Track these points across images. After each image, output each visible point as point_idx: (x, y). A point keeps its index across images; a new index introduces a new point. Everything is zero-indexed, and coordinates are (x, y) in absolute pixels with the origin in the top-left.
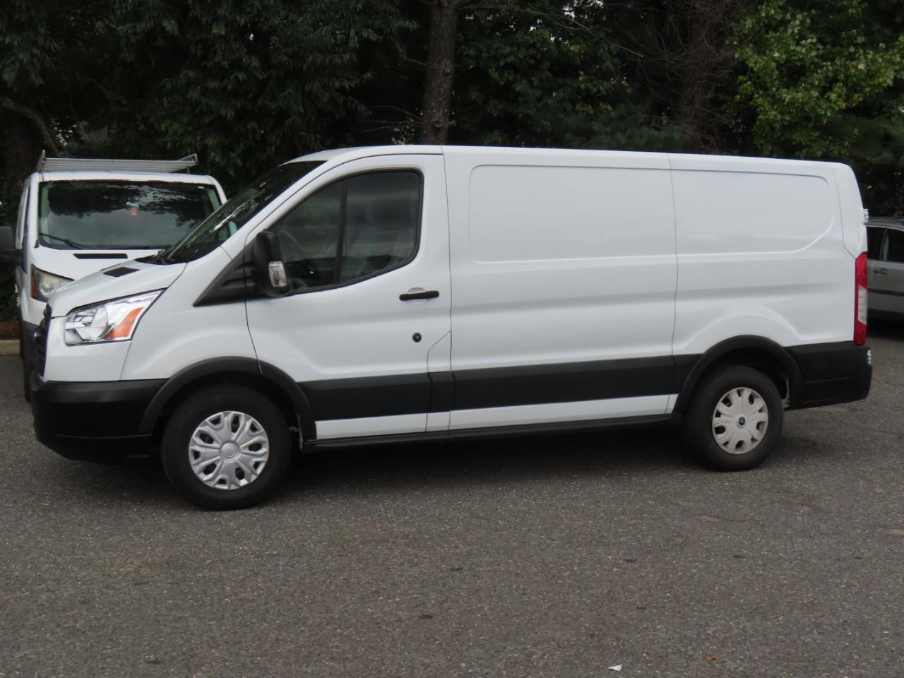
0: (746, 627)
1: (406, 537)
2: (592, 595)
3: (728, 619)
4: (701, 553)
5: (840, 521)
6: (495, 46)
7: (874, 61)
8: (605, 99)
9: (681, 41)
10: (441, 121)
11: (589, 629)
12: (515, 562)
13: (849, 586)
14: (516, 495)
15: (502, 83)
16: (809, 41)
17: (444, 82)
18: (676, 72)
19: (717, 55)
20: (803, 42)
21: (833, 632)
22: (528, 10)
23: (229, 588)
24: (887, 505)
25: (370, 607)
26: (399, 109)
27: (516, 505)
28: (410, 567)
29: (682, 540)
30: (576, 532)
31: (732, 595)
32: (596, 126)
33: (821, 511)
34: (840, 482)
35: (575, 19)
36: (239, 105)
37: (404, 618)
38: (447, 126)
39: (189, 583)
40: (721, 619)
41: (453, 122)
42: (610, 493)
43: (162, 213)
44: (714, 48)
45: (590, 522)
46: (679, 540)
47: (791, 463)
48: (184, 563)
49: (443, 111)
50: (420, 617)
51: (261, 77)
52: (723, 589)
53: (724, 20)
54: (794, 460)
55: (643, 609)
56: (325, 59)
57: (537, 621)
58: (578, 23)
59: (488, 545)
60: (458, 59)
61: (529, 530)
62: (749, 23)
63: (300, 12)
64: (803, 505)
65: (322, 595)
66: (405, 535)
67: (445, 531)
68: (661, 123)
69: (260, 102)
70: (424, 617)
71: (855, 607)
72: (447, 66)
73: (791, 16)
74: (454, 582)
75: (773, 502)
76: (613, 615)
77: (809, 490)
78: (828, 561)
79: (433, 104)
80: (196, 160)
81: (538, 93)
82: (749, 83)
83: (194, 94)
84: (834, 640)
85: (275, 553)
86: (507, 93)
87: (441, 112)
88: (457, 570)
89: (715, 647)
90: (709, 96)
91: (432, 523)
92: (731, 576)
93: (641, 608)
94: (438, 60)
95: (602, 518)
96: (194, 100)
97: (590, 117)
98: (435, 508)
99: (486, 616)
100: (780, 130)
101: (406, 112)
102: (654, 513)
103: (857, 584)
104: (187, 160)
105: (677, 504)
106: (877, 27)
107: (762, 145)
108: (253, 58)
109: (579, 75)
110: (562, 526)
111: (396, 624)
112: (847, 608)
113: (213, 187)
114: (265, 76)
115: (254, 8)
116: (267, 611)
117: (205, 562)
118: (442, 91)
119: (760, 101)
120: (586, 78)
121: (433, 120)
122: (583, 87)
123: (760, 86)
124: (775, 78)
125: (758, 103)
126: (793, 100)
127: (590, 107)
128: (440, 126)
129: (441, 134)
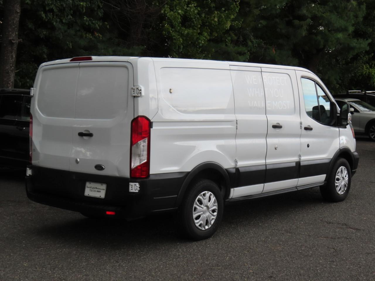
8: (98, 31)
10: (14, 39)
15: (46, 20)
17: (16, 17)
19: (151, 9)
20: (190, 5)
38: (17, 42)
41: (21, 40)
44: (148, 6)
72: (18, 8)
79: (10, 29)
87: (14, 34)
94: (12, 5)
109: (84, 17)
118: (15, 22)
119: (173, 34)
120: (88, 19)
121: (10, 38)
122: (87, 23)
123: (172, 26)
124: (179, 22)
125: (173, 35)
126: (188, 34)
127: (90, 35)
128: (15, 42)
129: (15, 47)
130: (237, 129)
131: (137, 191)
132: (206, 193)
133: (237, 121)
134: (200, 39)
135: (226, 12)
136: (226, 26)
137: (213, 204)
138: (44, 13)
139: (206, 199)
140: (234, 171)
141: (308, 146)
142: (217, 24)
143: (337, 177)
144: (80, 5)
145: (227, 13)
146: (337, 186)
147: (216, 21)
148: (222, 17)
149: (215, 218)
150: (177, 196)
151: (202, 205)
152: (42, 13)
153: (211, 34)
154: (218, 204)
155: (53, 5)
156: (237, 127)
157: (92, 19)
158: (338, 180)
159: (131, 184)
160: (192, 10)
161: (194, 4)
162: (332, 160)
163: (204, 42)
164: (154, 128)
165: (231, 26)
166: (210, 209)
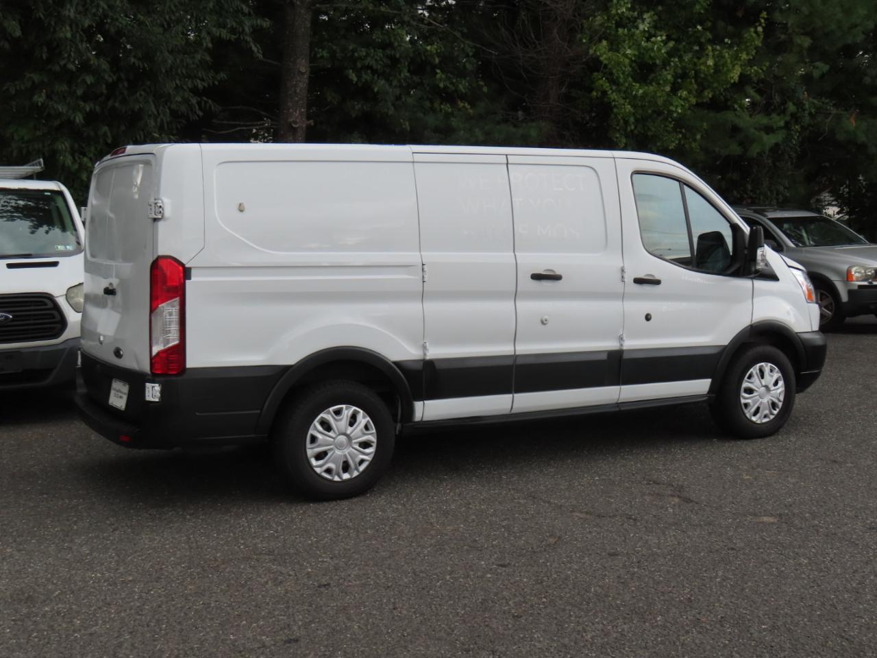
0: (623, 630)
1: (270, 553)
2: (465, 605)
3: (605, 623)
4: (575, 553)
5: (710, 511)
6: (351, 48)
7: (721, 56)
8: (463, 97)
9: (533, 37)
10: (298, 120)
11: (463, 644)
12: (384, 573)
13: (725, 579)
14: (385, 501)
15: (360, 84)
16: (659, 38)
17: (300, 81)
18: (530, 68)
19: (569, 50)
20: (653, 39)
21: (712, 630)
22: (383, 9)
23: (79, 622)
24: (755, 492)
25: (232, 634)
26: (255, 110)
27: (384, 511)
28: (274, 585)
29: (554, 540)
30: (448, 537)
31: (607, 596)
32: (454, 122)
33: (692, 501)
34: (708, 470)
35: (429, 17)
36: (88, 109)
37: (267, 644)
38: (304, 126)
39: (34, 619)
40: (598, 623)
41: (311, 122)
42: (481, 493)
43: (13, 220)
44: (566, 44)
45: (462, 526)
46: (552, 540)
47: (658, 453)
48: (30, 596)
49: (300, 111)
50: (285, 642)
51: (110, 80)
52: (599, 590)
53: (574, 16)
54: (662, 450)
55: (519, 617)
56: (175, 59)
57: (409, 637)
58: (432, 21)
59: (356, 557)
60: (313, 59)
61: (399, 539)
62: (599, 19)
63: (149, 12)
64: (672, 496)
65: (180, 623)
66: (269, 551)
67: (312, 544)
68: (518, 119)
69: (110, 103)
70: (290, 641)
71: (731, 602)
72: (303, 66)
73: (638, 14)
74: (321, 600)
75: (644, 494)
76: (487, 626)
77: (678, 481)
78: (702, 554)
79: (290, 104)
80: (43, 165)
81: (398, 91)
82: (604, 79)
83: (40, 99)
84: (713, 639)
85: (131, 578)
86: (365, 92)
87: (298, 112)
88: (325, 586)
89: (594, 655)
90: (563, 90)
91: (298, 536)
92: (605, 575)
93: (517, 616)
94: (292, 60)
95: (473, 521)
96: (40, 104)
97: (448, 116)
98: (301, 520)
99: (355, 635)
100: (633, 123)
101: (263, 113)
102: (525, 512)
103: (732, 577)
104: (33, 165)
105: (549, 502)
106: (721, 24)
107: (617, 138)
108: (102, 60)
109: (437, 73)
110: (433, 532)
111: (260, 651)
112: (724, 603)
113: (61, 193)
114: (115, 78)
115: (101, 10)
116: (120, 645)
117: (53, 593)
118: (298, 91)
119: (614, 96)
120: (443, 76)
121: (290, 120)
122: (442, 85)
123: (613, 81)
124: (627, 73)
125: (612, 98)
126: (645, 94)
127: (448, 105)
128: (297, 126)
129: (299, 135)
130: (424, 282)
131: (157, 400)
132: (342, 408)
133: (423, 265)
134: (672, 105)
135: (735, 49)
136: (732, 75)
137: (361, 430)
138: (353, 72)
139: (341, 420)
140: (420, 366)
141: (648, 318)
142: (712, 71)
143: (745, 385)
144: (426, 50)
145: (737, 50)
146: (746, 405)
147: (710, 66)
148: (723, 57)
149: (369, 458)
150: (259, 412)
151: (332, 431)
152: (351, 71)
153: (700, 93)
154: (376, 430)
155: (369, 59)
156: (423, 277)
157: (452, 76)
158: (749, 391)
159: (148, 385)
160: (655, 49)
161: (661, 36)
162: (727, 349)
163: (681, 109)
164: (193, 279)
165: (741, 76)
166: (354, 441)
